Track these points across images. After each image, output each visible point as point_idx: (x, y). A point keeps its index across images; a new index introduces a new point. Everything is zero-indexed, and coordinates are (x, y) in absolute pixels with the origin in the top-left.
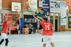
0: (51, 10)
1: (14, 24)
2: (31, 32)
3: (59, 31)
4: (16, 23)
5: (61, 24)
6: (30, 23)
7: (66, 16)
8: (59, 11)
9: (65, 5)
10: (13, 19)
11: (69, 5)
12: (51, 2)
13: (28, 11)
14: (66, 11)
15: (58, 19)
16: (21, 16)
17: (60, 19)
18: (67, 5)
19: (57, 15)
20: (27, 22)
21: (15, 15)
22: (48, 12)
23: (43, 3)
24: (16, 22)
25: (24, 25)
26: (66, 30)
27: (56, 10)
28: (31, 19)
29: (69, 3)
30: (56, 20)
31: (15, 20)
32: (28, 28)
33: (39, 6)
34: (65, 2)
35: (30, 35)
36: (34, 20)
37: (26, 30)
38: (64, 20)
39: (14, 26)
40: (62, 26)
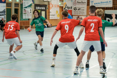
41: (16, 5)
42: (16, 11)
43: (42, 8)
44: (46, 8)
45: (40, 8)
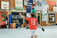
1: (3, 20)
2: (18, 26)
4: (5, 19)
5: (43, 20)
6: (17, 19)
7: (47, 13)
8: (41, 9)
9: (46, 4)
10: (2, 16)
11: (49, 4)
12: (34, 1)
13: (15, 9)
14: (47, 9)
15: (40, 16)
16: (9, 13)
17: (42, 15)
18: (47, 4)
19: (39, 12)
20: (14, 18)
21: (4, 12)
23: (28, 2)
25: (12, 21)
26: (47, 25)
27: (38, 8)
28: (17, 16)
29: (49, 2)
30: (38, 16)
31: (4, 17)
32: (15, 23)
33: (24, 5)
34: (46, 2)
35: (17, 29)
36: (20, 16)
37: (13, 25)
38: (45, 16)
40: (43, 21)
41: (39, 14)
42: (39, 17)
43: (53, 16)
44: (55, 15)
45: (52, 16)
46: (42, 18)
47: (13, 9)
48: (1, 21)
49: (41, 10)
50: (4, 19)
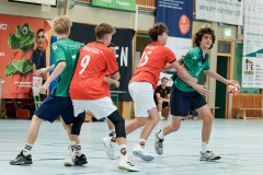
0: (202, 7)
1: (18, 65)
3: (234, 117)
5: (246, 83)
8: (238, 13)
10: (15, 41)
15: (232, 55)
17: (241, 56)
19: (228, 33)
22: (184, 19)
24: (29, 55)
27: (221, 11)
30: (219, 58)
36: (119, 52)
38: (260, 61)
39: (18, 76)
46: (244, 70)
47: (76, 7)
48: (7, 72)
49: (240, 24)
50: (24, 60)
